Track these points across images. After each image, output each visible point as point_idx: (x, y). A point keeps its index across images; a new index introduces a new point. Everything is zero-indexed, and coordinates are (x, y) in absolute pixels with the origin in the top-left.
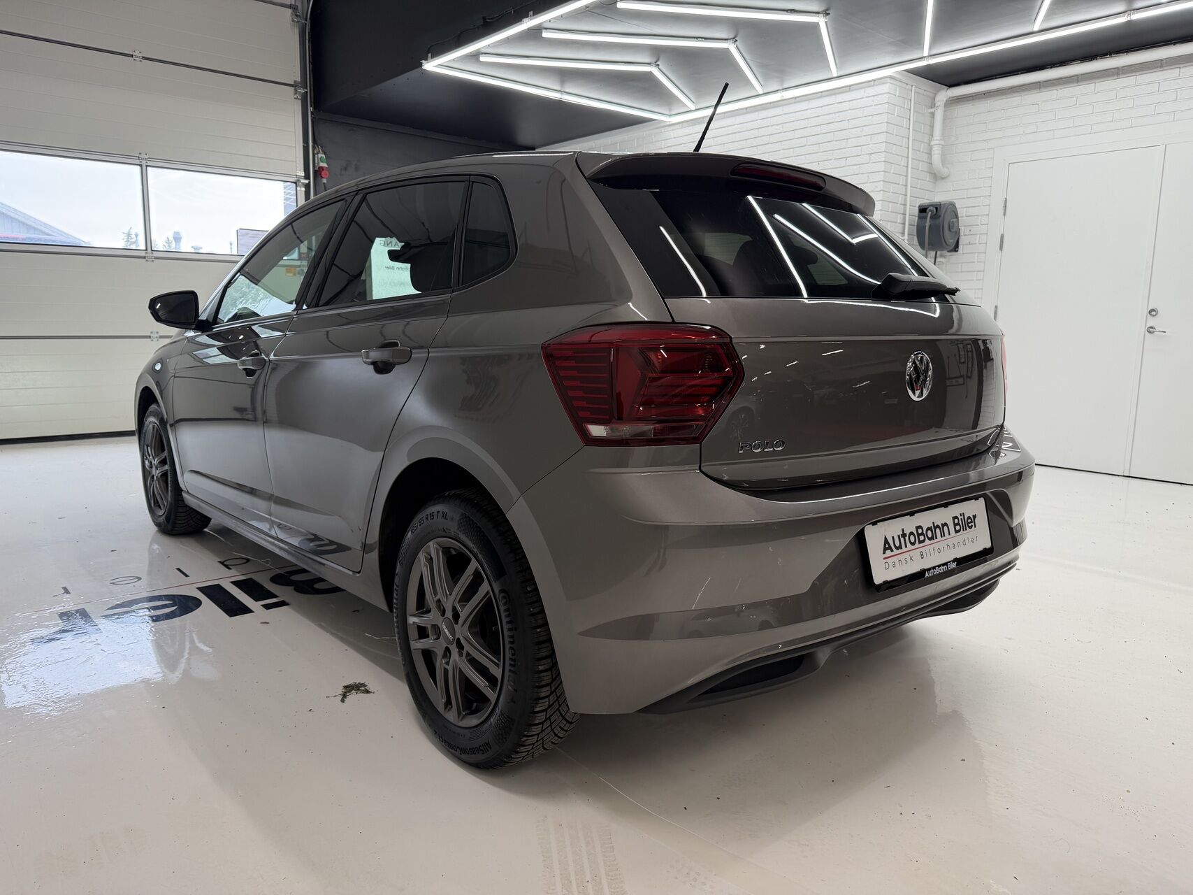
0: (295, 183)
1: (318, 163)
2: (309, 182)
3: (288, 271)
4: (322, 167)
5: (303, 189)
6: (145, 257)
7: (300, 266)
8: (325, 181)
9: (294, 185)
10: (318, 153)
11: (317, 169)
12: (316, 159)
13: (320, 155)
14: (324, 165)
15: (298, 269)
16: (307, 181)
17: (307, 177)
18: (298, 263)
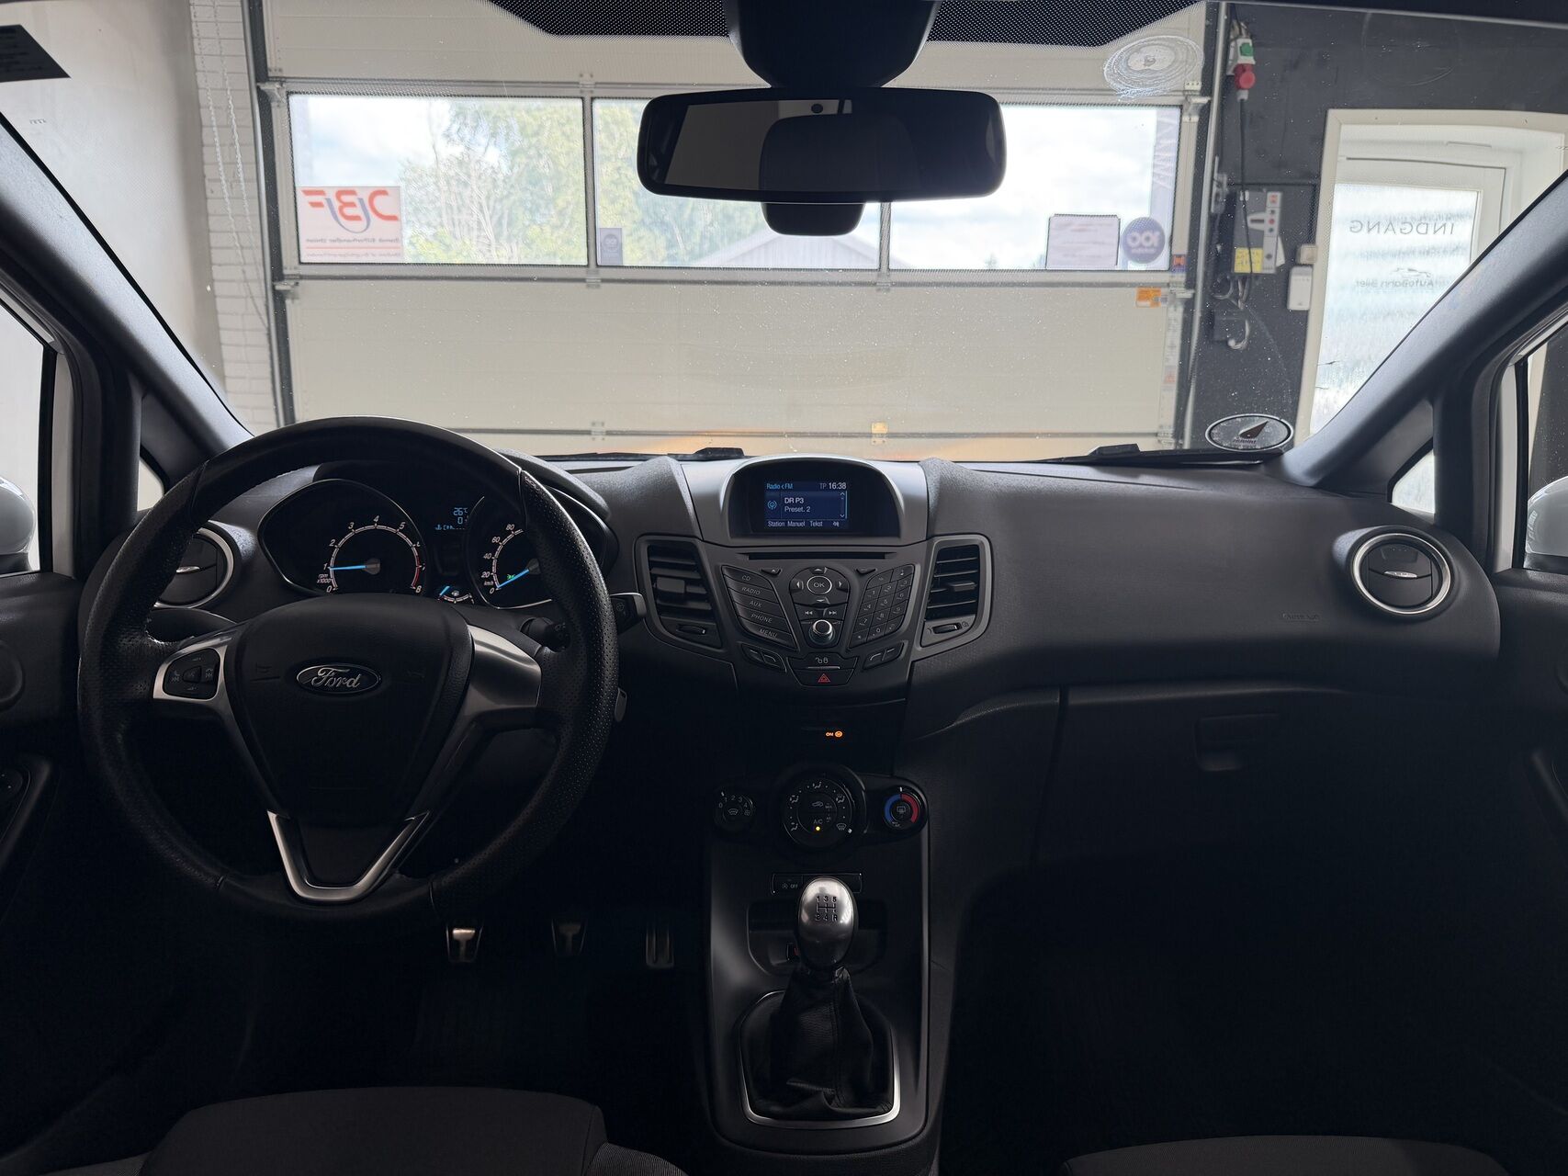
0: (1181, 107)
1: (1236, 58)
2: (1210, 103)
3: (1142, 296)
4: (1242, 65)
5: (1196, 119)
6: (875, 284)
7: (1168, 285)
8: (1244, 95)
9: (1176, 112)
10: (1236, 39)
11: (1230, 73)
12: (1232, 51)
13: (1240, 41)
14: (1250, 60)
15: (1164, 291)
16: (1205, 100)
17: (1207, 90)
18: (1166, 278)
